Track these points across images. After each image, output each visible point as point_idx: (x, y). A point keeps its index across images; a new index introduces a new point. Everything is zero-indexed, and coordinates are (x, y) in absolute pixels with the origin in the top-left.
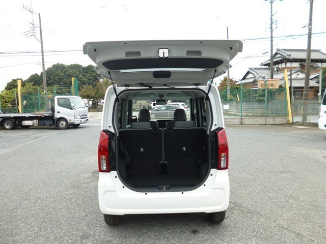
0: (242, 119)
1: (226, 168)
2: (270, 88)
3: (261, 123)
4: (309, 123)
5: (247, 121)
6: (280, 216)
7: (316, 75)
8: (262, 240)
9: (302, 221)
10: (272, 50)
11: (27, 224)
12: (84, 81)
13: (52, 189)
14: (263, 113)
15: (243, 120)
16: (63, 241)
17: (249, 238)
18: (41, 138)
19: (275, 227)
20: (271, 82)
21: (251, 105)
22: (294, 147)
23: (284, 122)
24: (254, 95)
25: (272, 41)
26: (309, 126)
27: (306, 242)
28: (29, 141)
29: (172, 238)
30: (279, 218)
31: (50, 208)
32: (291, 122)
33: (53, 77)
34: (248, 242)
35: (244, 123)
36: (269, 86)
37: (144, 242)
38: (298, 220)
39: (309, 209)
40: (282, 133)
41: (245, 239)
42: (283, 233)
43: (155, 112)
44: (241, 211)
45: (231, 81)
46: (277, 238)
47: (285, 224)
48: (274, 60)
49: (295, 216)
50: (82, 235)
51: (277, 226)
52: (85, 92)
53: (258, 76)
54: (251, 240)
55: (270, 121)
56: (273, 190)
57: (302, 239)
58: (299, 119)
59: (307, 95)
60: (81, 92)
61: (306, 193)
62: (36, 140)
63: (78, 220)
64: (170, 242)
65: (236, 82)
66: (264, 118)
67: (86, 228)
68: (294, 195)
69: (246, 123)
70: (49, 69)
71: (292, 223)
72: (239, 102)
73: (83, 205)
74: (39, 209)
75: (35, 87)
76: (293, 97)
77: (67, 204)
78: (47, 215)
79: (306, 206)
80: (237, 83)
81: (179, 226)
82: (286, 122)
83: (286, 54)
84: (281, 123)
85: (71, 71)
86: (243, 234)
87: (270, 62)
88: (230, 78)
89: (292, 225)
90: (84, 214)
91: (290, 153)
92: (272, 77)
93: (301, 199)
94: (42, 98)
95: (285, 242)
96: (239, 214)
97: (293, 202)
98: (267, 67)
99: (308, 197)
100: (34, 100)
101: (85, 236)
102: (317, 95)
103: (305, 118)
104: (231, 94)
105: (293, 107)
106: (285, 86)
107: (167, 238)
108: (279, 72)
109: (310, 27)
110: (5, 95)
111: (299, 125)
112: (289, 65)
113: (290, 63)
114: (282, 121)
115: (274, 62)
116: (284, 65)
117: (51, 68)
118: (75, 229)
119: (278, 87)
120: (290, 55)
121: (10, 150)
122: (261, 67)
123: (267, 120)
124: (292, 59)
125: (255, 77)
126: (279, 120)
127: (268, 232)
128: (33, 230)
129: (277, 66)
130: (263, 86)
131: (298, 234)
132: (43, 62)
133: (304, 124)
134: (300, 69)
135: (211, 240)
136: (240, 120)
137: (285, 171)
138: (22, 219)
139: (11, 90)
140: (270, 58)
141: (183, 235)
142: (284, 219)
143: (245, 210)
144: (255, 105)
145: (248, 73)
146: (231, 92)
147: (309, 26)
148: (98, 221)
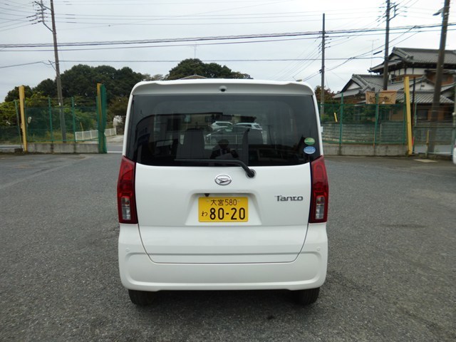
0: (340, 147)
1: (324, 220)
2: (383, 103)
3: (369, 154)
4: (438, 155)
5: (347, 151)
6: (402, 295)
7: (448, 88)
8: (376, 335)
9: (437, 303)
10: (387, 49)
11: (11, 301)
12: (117, 90)
13: (56, 246)
14: (371, 140)
15: (343, 150)
16: (64, 330)
17: (356, 330)
18: (52, 170)
19: (396, 312)
20: (385, 95)
21: (354, 129)
22: (418, 190)
23: (401, 152)
24: (359, 114)
25: (387, 34)
26: (436, 159)
27: (446, 339)
28: (34, 174)
29: (235, 328)
30: (401, 298)
31: (49, 275)
32: (410, 153)
33: (73, 84)
34: (353, 336)
35: (343, 153)
36: (381, 100)
37: (190, 333)
38: (431, 303)
39: (446, 285)
40: (399, 169)
41: (350, 331)
42: (409, 323)
43: (217, 136)
44: (342, 285)
45: (326, 92)
46: (399, 331)
47: (410, 308)
48: (390, 64)
49: (425, 294)
50: (94, 321)
51: (398, 310)
52: (117, 106)
53: (364, 87)
54: (358, 333)
55: (381, 151)
56: (389, 253)
57: (439, 334)
58: (423, 149)
59: (435, 115)
60: (113, 106)
61: (440, 259)
62: (44, 173)
63: (91, 296)
64: (232, 334)
65: (333, 94)
66: (372, 147)
67: (101, 308)
68: (422, 262)
69: (346, 153)
70: (67, 72)
71: (422, 307)
72: (336, 123)
73: (100, 272)
74: (32, 277)
75: (47, 98)
76: (415, 118)
77: (77, 269)
78: (44, 287)
79: (442, 279)
80: (334, 97)
81: (246, 309)
82: (404, 153)
83: (406, 56)
84: (396, 154)
85: (99, 76)
86: (346, 323)
87: (383, 66)
88: (326, 89)
89: (422, 310)
90: (101, 286)
91: (412, 198)
92: (385, 89)
93: (434, 268)
94: (57, 113)
95: (413, 338)
96: (339, 291)
97: (422, 273)
98: (379, 73)
99: (443, 265)
100: (45, 116)
101: (99, 323)
102: (451, 114)
103: (431, 149)
104: (325, 112)
105: (415, 132)
106: (405, 101)
107: (227, 328)
108: (395, 82)
109: (446, 14)
110: (4, 109)
111: (422, 158)
112: (409, 71)
113: (411, 69)
114: (398, 152)
115: (389, 67)
116: (402, 72)
117: (70, 71)
118: (85, 310)
119: (394, 102)
120: (412, 58)
121: (4, 186)
122: (369, 74)
123: (377, 150)
124: (416, 63)
125: (361, 88)
126: (394, 151)
127: (384, 321)
128: (19, 312)
129: (392, 73)
130: (374, 100)
131: (433, 325)
132: (57, 61)
133: (431, 156)
134: (425, 78)
135: (296, 333)
136: (338, 149)
137: (406, 223)
138: (5, 292)
139: (12, 102)
140: (383, 60)
141: (253, 323)
142: (409, 300)
143: (349, 285)
144: (359, 128)
145: (351, 82)
146: (325, 109)
147: (444, 13)
148: (120, 298)
